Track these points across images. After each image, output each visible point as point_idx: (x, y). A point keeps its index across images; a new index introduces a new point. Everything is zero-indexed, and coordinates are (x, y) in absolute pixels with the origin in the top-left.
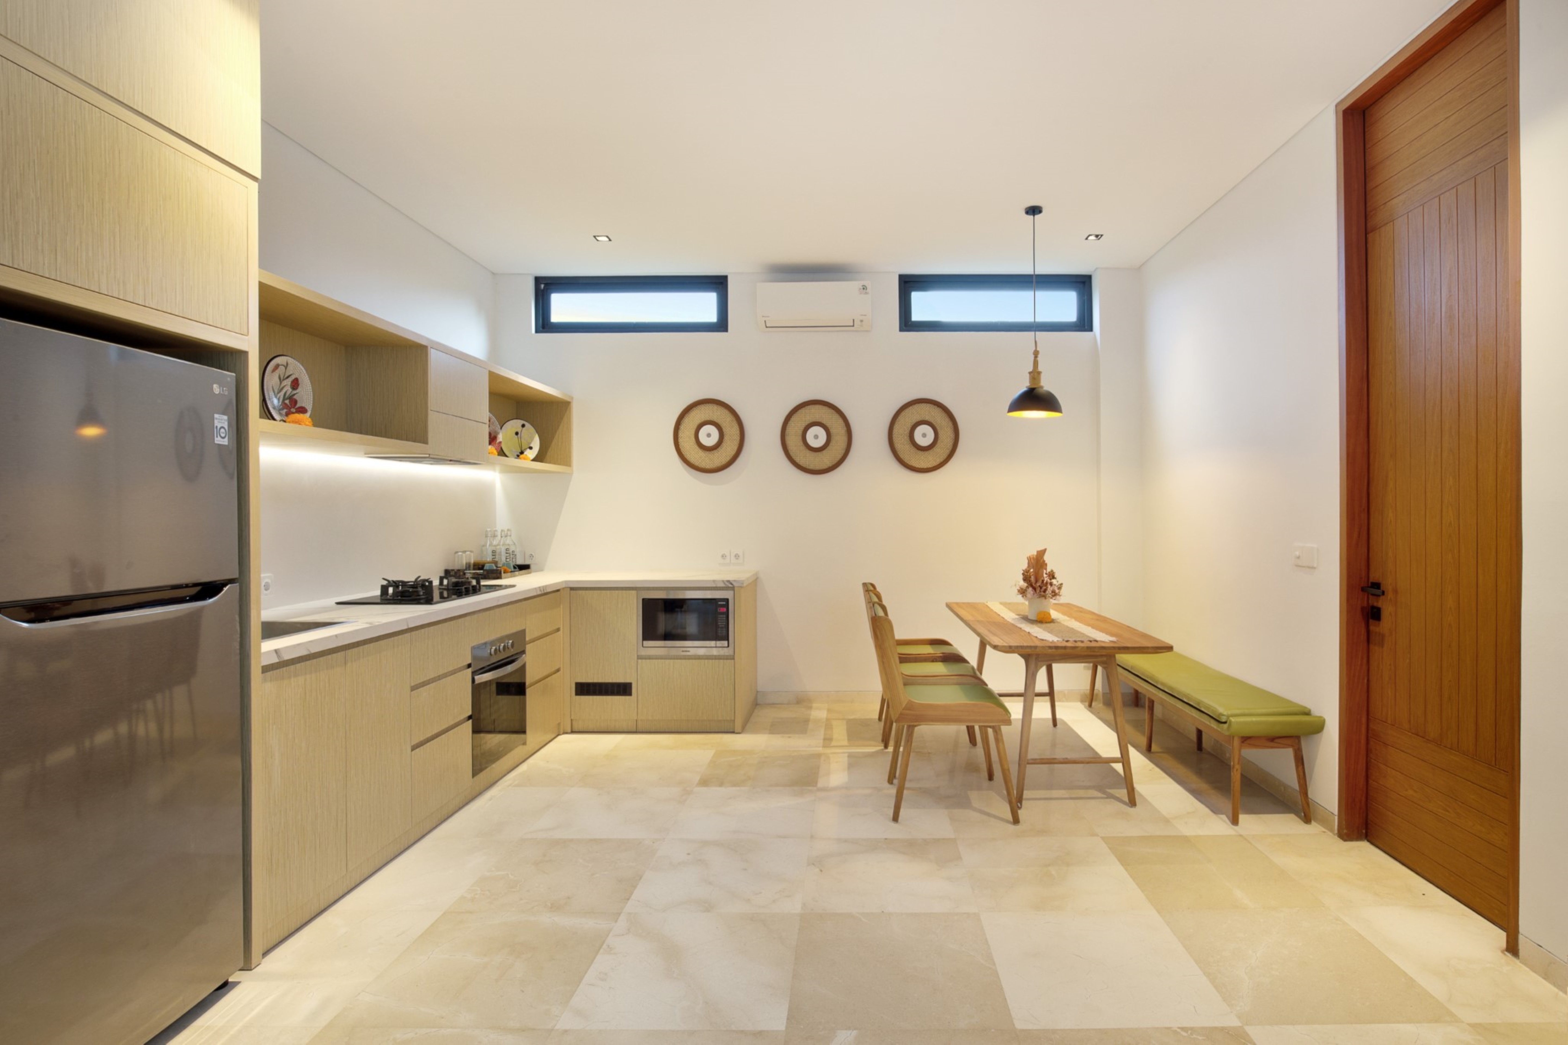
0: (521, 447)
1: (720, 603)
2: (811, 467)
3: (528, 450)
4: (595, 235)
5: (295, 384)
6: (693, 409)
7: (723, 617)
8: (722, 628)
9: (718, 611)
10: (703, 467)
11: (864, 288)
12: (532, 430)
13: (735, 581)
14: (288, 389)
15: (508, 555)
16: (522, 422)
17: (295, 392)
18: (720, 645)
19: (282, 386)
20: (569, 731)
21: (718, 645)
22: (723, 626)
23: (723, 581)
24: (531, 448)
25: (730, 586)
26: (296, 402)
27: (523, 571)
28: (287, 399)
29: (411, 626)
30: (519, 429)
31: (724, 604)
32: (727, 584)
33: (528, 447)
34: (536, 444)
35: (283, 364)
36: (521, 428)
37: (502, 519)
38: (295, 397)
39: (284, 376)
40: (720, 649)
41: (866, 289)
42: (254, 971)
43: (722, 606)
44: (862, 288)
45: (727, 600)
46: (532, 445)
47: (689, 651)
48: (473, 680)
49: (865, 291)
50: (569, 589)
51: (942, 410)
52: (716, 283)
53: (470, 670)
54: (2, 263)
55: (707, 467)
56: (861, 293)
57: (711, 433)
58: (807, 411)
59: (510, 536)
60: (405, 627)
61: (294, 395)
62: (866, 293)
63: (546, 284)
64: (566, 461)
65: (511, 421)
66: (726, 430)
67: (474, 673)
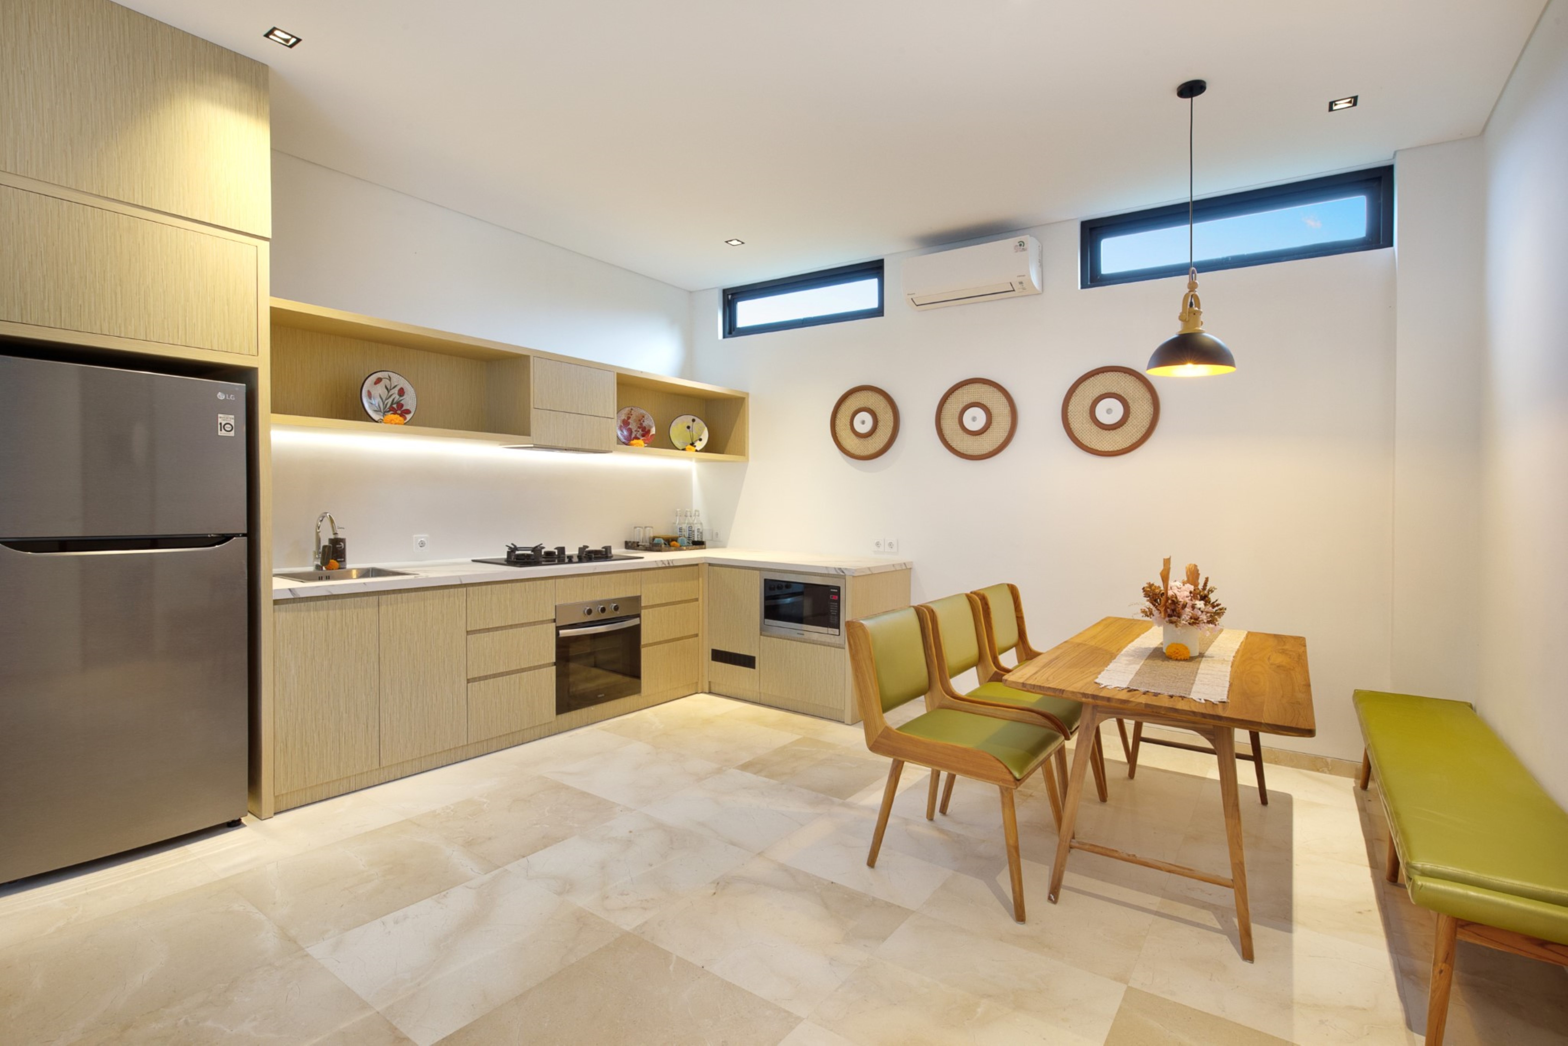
0: (692, 439)
1: (832, 590)
2: (970, 452)
3: (698, 442)
4: (726, 240)
5: (401, 392)
6: (849, 397)
7: (835, 605)
8: (834, 615)
9: (831, 598)
10: (857, 454)
11: (1021, 244)
12: (702, 424)
13: (846, 569)
14: (396, 397)
15: (691, 532)
16: (693, 417)
17: (402, 398)
18: (832, 633)
19: (390, 394)
20: (707, 691)
21: (829, 633)
22: (835, 614)
23: (835, 568)
24: (700, 440)
25: (842, 574)
26: (402, 406)
27: (698, 547)
28: (395, 404)
29: (464, 582)
30: (690, 424)
31: (836, 592)
32: (839, 571)
33: (698, 438)
34: (705, 436)
35: (385, 377)
36: (692, 423)
37: (697, 502)
38: (402, 402)
39: (391, 387)
40: (832, 636)
41: (1023, 246)
42: (264, 821)
43: (834, 593)
44: (1018, 244)
45: (838, 588)
46: (701, 437)
47: (803, 634)
48: (558, 634)
49: (1022, 247)
50: (708, 565)
51: (1135, 379)
52: (872, 269)
53: (553, 625)
54: (2, 319)
55: (861, 454)
56: (1017, 252)
57: (865, 420)
58: (964, 391)
59: (698, 516)
60: (459, 583)
61: (401, 400)
62: (1024, 250)
63: (732, 294)
64: (741, 451)
65: (682, 417)
66: (880, 417)
67: (558, 628)
